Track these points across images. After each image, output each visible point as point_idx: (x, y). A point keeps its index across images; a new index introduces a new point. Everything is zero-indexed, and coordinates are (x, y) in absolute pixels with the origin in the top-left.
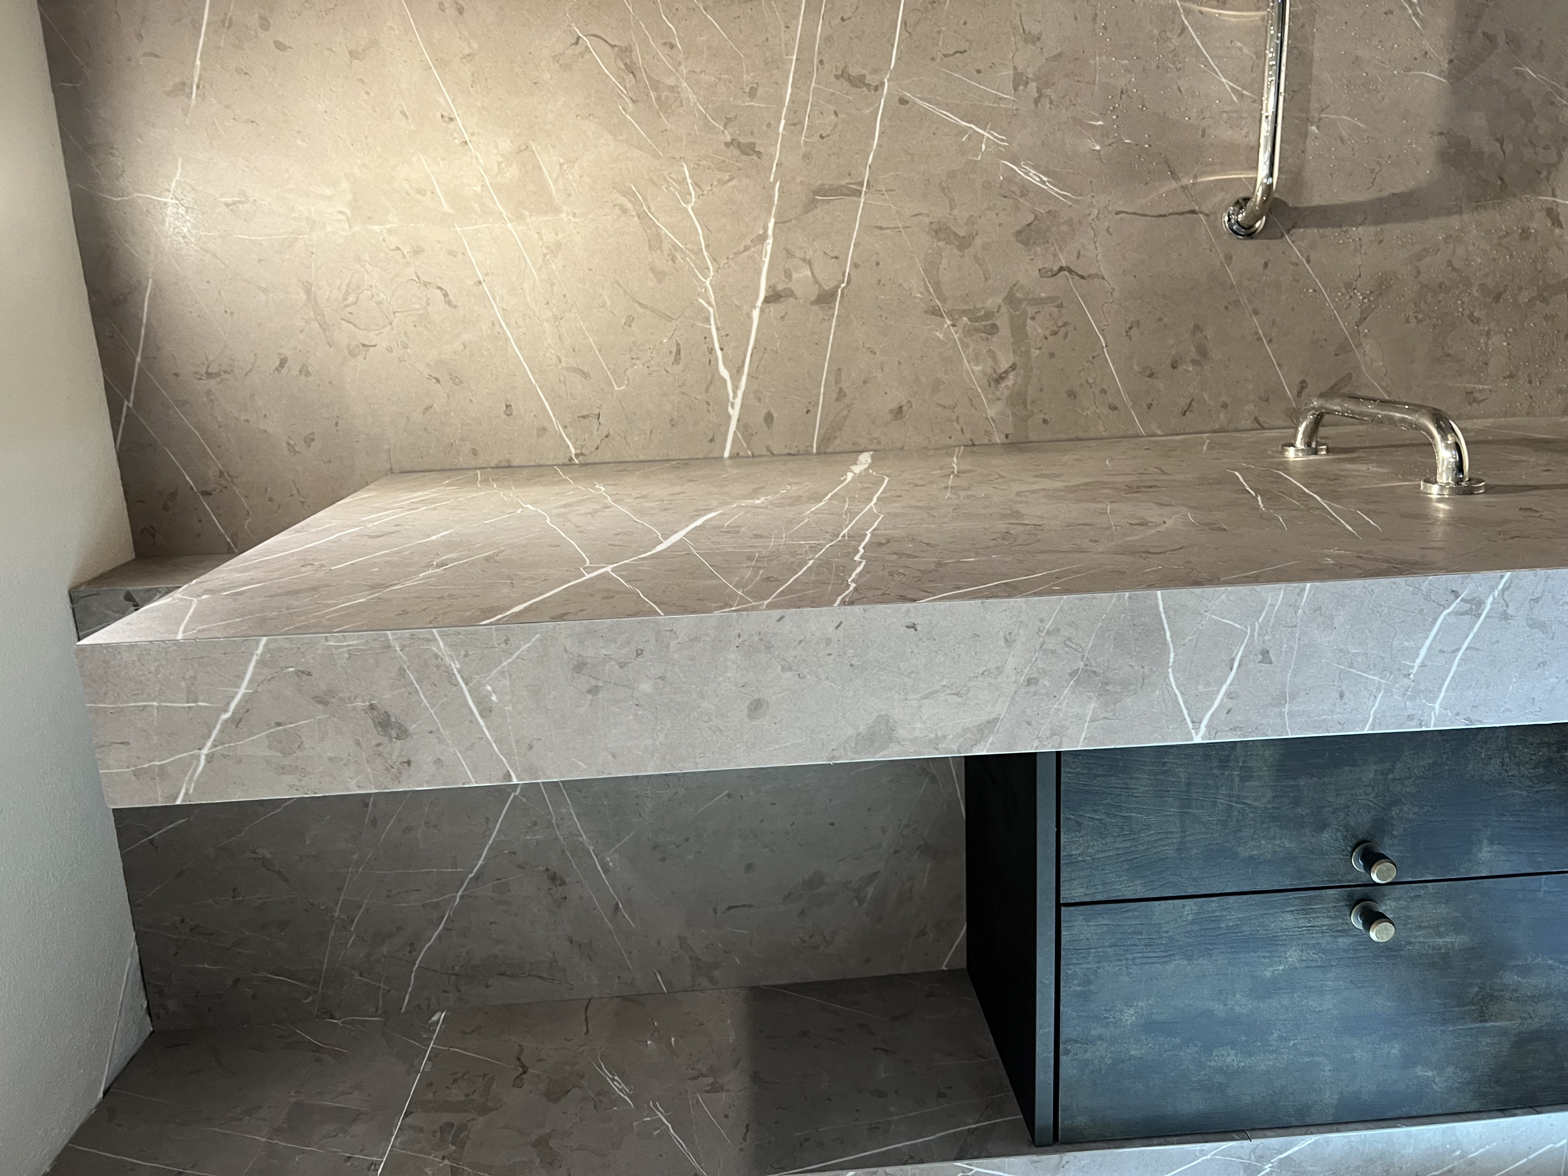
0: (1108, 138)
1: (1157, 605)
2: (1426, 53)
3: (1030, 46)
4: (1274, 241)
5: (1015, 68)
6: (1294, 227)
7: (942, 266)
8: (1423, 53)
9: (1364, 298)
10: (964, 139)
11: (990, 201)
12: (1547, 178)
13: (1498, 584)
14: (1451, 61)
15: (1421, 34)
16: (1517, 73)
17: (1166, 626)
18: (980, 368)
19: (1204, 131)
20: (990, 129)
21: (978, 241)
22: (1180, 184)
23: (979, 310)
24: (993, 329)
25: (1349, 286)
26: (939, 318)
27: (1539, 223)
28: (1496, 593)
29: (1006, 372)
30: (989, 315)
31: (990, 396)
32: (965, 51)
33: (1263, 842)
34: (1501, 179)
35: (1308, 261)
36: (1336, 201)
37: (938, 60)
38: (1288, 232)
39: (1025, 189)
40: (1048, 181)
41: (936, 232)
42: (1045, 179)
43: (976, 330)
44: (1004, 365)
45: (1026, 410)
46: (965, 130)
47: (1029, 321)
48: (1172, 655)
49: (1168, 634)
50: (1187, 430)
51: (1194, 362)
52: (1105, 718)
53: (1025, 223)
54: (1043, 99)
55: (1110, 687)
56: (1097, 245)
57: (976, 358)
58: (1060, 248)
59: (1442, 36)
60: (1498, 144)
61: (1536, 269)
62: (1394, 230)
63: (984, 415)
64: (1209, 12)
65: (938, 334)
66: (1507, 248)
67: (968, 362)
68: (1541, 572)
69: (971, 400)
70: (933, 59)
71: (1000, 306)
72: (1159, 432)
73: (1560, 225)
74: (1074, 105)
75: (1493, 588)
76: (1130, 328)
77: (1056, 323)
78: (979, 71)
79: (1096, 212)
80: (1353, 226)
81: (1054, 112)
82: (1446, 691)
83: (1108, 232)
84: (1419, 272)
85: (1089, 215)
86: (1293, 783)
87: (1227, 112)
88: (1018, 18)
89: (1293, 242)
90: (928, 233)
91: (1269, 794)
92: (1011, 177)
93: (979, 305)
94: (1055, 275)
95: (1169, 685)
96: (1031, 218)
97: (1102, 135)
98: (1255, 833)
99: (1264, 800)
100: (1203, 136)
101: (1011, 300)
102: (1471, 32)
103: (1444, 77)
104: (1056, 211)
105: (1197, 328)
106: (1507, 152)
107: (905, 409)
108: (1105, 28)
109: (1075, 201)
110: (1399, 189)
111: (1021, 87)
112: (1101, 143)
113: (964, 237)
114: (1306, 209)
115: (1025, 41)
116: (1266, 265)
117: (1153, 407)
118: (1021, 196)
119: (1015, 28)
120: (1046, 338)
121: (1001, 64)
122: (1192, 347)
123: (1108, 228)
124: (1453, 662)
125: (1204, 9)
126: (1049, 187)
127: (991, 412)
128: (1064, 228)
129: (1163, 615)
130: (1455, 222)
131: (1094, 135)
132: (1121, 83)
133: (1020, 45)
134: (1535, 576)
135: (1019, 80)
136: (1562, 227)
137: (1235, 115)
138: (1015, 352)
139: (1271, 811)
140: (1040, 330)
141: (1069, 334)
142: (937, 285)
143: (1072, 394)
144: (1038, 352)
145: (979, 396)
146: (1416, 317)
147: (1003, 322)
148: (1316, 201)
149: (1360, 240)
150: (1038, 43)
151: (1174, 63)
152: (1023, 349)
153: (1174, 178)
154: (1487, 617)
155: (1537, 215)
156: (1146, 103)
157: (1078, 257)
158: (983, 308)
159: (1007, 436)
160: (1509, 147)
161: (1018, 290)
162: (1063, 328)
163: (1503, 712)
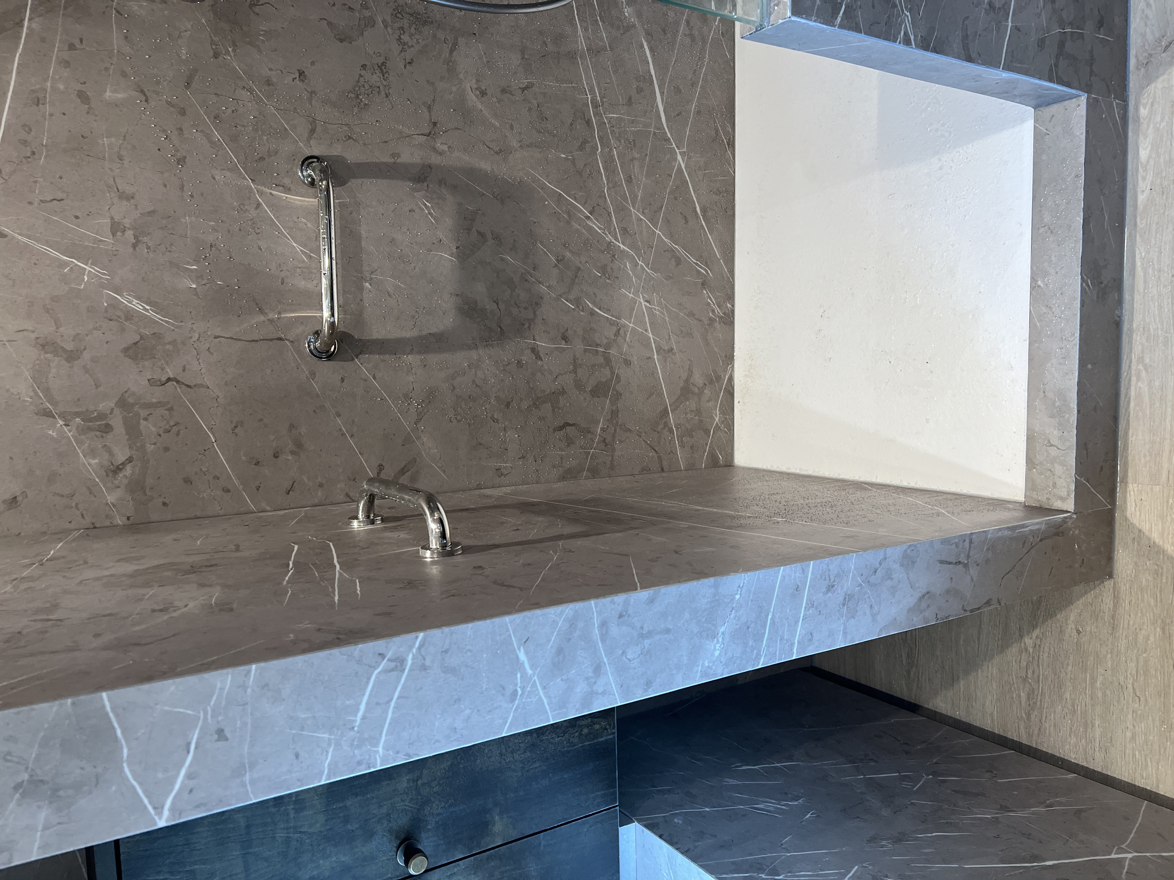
0: (202, 279)
1: (104, 706)
2: (441, 240)
3: (125, 203)
4: (347, 363)
5: (112, 218)
6: (361, 353)
7: (51, 375)
8: (439, 240)
9: (418, 405)
10: (65, 271)
11: (96, 322)
12: (529, 327)
13: (414, 644)
14: (457, 248)
15: (436, 228)
16: (502, 259)
17: (116, 725)
18: (97, 461)
19: (283, 279)
20: (92, 264)
21: (87, 355)
22: (267, 318)
23: (93, 412)
24: (107, 429)
25: (407, 397)
26: (51, 419)
27: (527, 357)
28: (414, 650)
29: (123, 464)
30: (102, 416)
31: (109, 485)
32: (62, 200)
33: (321, 862)
34: (500, 327)
35: (374, 378)
36: (390, 336)
37: (36, 204)
38: (357, 356)
39: (130, 315)
40: (151, 309)
41: (43, 346)
42: (148, 308)
43: (90, 429)
44: (121, 457)
45: (147, 495)
46: (66, 264)
47: (142, 421)
48: (125, 751)
49: (119, 732)
50: (292, 505)
51: (292, 453)
52: (59, 823)
53: (132, 341)
54: (140, 246)
55: (61, 793)
56: (201, 361)
57: (92, 453)
58: (167, 363)
59: (450, 230)
60: (495, 304)
61: (529, 387)
62: (433, 359)
63: (104, 501)
64: (279, 195)
65: (51, 432)
66: (510, 373)
67: (85, 456)
68: (446, 630)
69: (89, 488)
70: (30, 203)
71: (113, 409)
72: (268, 508)
73: (541, 359)
74: (170, 251)
75: (411, 648)
76: (235, 427)
77: (168, 423)
78: (77, 217)
79: (197, 336)
80: (404, 354)
81: (151, 255)
82: (386, 736)
83: (209, 352)
84: (454, 388)
85: (191, 338)
86: (341, 805)
87: (300, 268)
88: (112, 179)
89: (361, 364)
90: (35, 347)
91: (322, 818)
92: (114, 305)
93: (92, 408)
94: (164, 384)
95: (125, 779)
96: (138, 338)
97: (198, 277)
98: (313, 855)
99: (318, 825)
100: (282, 283)
101: (122, 403)
102: (469, 230)
103: (454, 257)
104: (160, 334)
105: (292, 427)
106: (501, 310)
107: (19, 499)
108: (192, 196)
109: (177, 327)
110: (434, 330)
111: (119, 234)
112: (198, 284)
113: (72, 351)
114: (369, 341)
115: (120, 197)
116: (343, 380)
117: (260, 489)
118: (126, 320)
119: (109, 187)
120: (160, 435)
121: (98, 213)
122: (290, 441)
123: (209, 348)
124: (388, 711)
125: (274, 192)
126: (151, 314)
127: (111, 498)
128: (169, 347)
129: (111, 715)
130: (474, 355)
131: (189, 276)
132: (211, 238)
133: (116, 200)
134: (443, 633)
135: (116, 228)
136: (542, 360)
137: (305, 270)
138: (130, 447)
139: (325, 833)
140: (154, 429)
141: (181, 432)
142: (47, 391)
143: (187, 481)
144: (153, 446)
145: (98, 484)
146: (456, 418)
147: (117, 422)
148: (375, 336)
149: (410, 364)
150: (132, 201)
151: (254, 228)
152: (138, 444)
153: (262, 313)
154: (411, 670)
155: (526, 352)
156: (233, 255)
157: (184, 370)
158: (96, 410)
159: (128, 518)
160: (502, 306)
161: (129, 397)
162: (175, 427)
163: (434, 743)
